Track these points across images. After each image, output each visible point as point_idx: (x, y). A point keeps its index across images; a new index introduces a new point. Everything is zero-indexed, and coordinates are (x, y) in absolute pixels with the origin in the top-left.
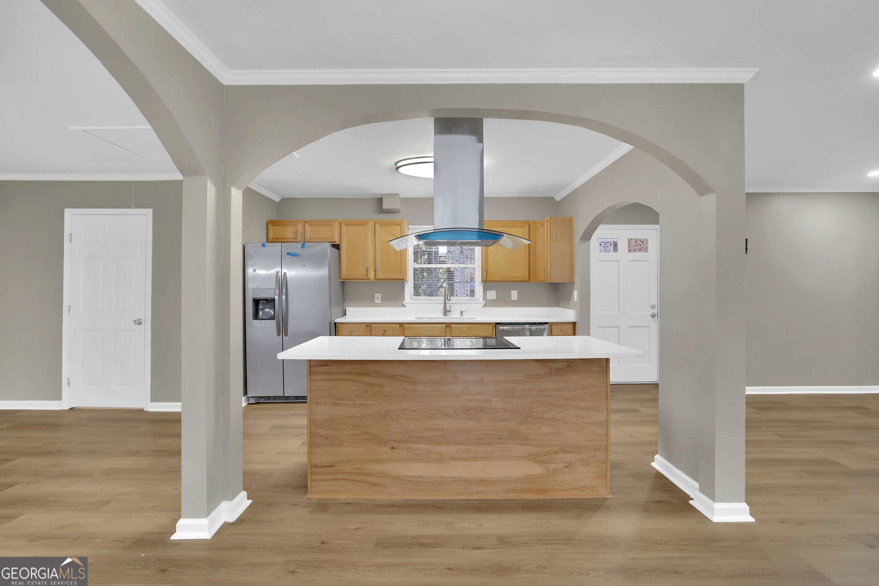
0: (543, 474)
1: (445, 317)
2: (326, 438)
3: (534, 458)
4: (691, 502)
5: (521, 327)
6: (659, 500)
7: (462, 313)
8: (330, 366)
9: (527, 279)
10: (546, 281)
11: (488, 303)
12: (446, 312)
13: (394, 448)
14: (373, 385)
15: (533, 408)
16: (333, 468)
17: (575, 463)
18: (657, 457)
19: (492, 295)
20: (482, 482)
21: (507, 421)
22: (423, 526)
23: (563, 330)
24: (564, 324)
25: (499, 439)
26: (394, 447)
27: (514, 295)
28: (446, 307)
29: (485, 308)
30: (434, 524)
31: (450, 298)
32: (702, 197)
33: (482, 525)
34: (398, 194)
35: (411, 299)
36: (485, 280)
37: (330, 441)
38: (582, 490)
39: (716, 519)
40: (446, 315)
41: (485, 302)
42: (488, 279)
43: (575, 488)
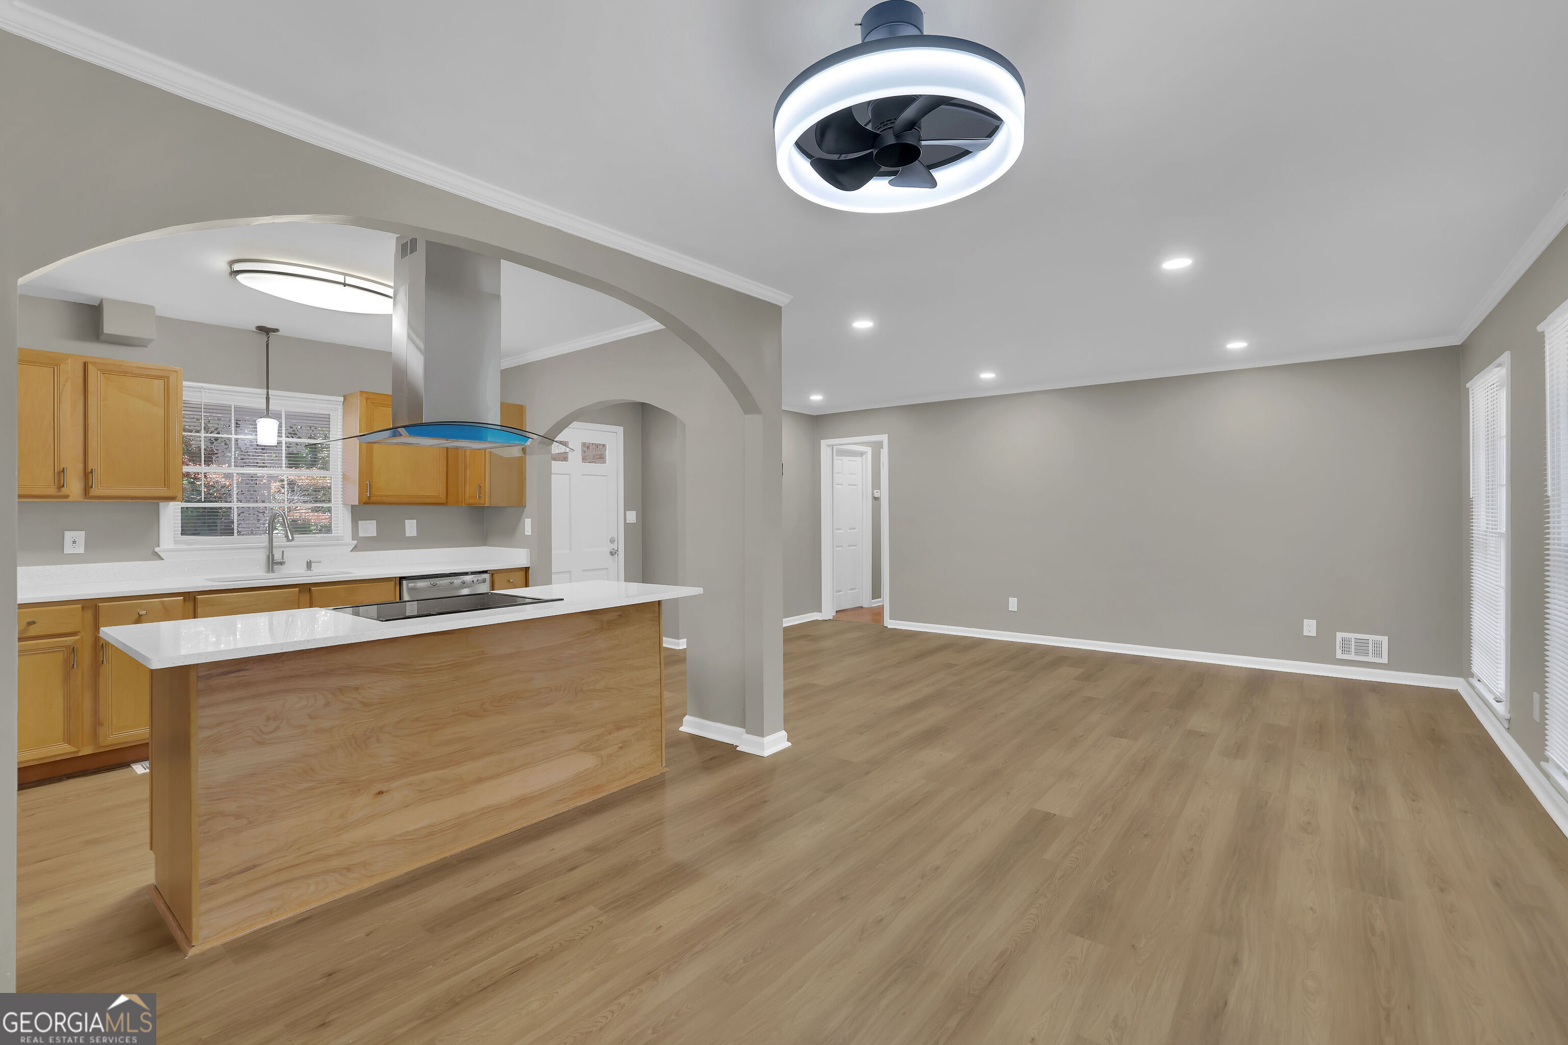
0: (596, 766)
1: (271, 575)
2: (238, 816)
3: (586, 748)
4: (738, 749)
5: (449, 581)
6: (712, 757)
7: (309, 565)
8: (247, 670)
9: (444, 501)
10: (483, 504)
11: (362, 544)
12: (272, 563)
13: (382, 793)
14: (341, 690)
15: (583, 679)
16: (257, 869)
17: (630, 740)
18: (687, 718)
19: (369, 528)
20: (522, 801)
21: (552, 704)
22: (474, 884)
23: (511, 581)
24: (511, 572)
25: (543, 732)
26: (382, 790)
27: (411, 527)
28: (273, 556)
29: (354, 553)
30: (488, 875)
31: (292, 537)
32: (747, 416)
33: (553, 849)
34: (152, 308)
35: (176, 542)
36: (368, 501)
37: (248, 818)
38: (639, 772)
39: (767, 753)
40: (273, 571)
41: (355, 542)
42: (373, 499)
43: (631, 773)
